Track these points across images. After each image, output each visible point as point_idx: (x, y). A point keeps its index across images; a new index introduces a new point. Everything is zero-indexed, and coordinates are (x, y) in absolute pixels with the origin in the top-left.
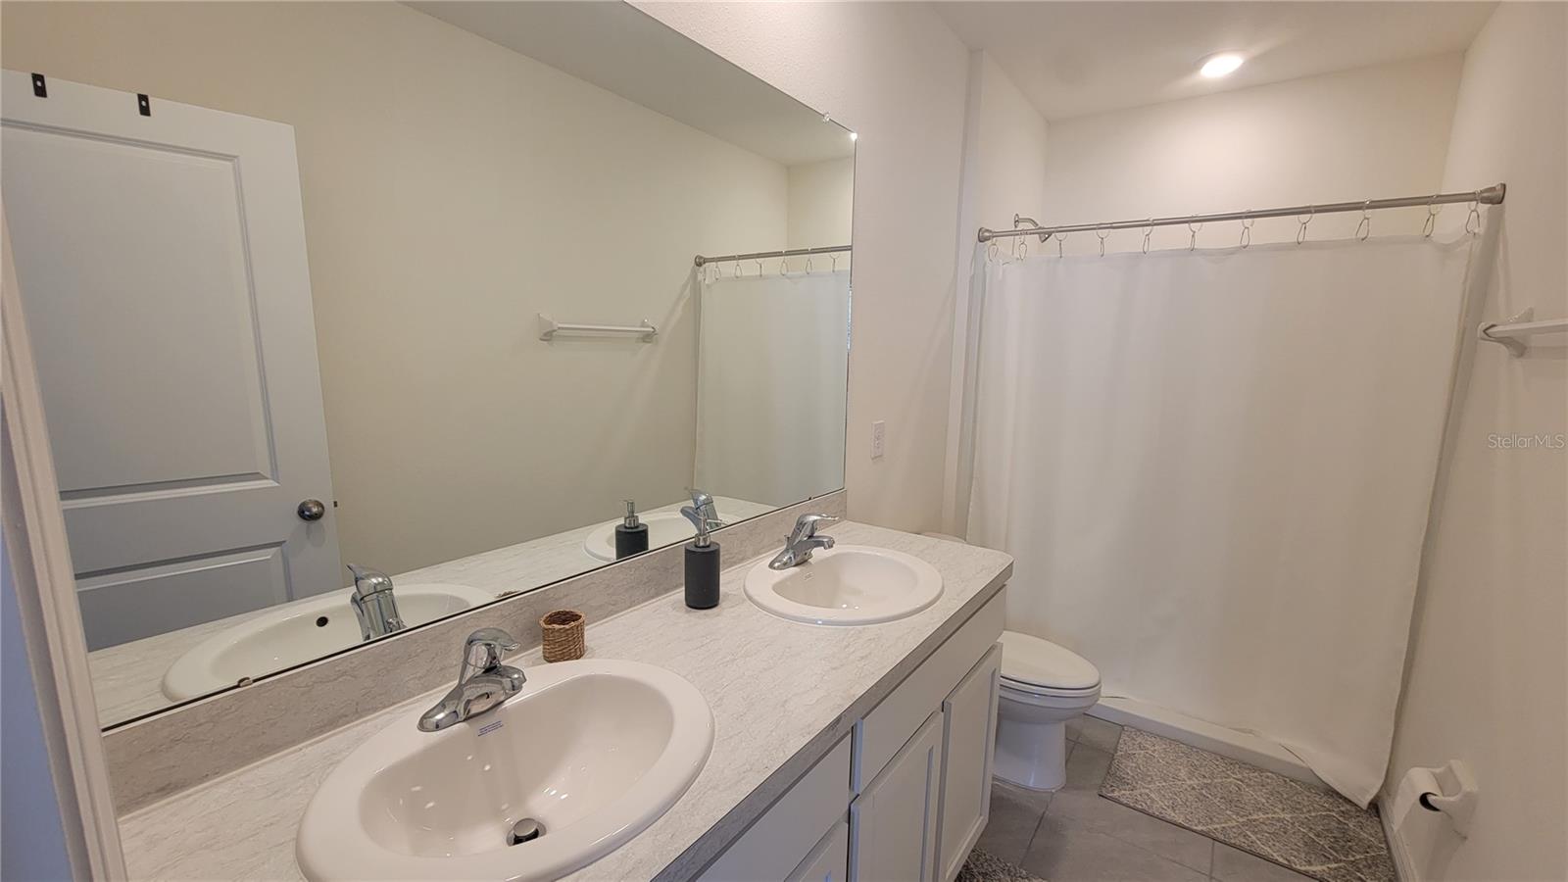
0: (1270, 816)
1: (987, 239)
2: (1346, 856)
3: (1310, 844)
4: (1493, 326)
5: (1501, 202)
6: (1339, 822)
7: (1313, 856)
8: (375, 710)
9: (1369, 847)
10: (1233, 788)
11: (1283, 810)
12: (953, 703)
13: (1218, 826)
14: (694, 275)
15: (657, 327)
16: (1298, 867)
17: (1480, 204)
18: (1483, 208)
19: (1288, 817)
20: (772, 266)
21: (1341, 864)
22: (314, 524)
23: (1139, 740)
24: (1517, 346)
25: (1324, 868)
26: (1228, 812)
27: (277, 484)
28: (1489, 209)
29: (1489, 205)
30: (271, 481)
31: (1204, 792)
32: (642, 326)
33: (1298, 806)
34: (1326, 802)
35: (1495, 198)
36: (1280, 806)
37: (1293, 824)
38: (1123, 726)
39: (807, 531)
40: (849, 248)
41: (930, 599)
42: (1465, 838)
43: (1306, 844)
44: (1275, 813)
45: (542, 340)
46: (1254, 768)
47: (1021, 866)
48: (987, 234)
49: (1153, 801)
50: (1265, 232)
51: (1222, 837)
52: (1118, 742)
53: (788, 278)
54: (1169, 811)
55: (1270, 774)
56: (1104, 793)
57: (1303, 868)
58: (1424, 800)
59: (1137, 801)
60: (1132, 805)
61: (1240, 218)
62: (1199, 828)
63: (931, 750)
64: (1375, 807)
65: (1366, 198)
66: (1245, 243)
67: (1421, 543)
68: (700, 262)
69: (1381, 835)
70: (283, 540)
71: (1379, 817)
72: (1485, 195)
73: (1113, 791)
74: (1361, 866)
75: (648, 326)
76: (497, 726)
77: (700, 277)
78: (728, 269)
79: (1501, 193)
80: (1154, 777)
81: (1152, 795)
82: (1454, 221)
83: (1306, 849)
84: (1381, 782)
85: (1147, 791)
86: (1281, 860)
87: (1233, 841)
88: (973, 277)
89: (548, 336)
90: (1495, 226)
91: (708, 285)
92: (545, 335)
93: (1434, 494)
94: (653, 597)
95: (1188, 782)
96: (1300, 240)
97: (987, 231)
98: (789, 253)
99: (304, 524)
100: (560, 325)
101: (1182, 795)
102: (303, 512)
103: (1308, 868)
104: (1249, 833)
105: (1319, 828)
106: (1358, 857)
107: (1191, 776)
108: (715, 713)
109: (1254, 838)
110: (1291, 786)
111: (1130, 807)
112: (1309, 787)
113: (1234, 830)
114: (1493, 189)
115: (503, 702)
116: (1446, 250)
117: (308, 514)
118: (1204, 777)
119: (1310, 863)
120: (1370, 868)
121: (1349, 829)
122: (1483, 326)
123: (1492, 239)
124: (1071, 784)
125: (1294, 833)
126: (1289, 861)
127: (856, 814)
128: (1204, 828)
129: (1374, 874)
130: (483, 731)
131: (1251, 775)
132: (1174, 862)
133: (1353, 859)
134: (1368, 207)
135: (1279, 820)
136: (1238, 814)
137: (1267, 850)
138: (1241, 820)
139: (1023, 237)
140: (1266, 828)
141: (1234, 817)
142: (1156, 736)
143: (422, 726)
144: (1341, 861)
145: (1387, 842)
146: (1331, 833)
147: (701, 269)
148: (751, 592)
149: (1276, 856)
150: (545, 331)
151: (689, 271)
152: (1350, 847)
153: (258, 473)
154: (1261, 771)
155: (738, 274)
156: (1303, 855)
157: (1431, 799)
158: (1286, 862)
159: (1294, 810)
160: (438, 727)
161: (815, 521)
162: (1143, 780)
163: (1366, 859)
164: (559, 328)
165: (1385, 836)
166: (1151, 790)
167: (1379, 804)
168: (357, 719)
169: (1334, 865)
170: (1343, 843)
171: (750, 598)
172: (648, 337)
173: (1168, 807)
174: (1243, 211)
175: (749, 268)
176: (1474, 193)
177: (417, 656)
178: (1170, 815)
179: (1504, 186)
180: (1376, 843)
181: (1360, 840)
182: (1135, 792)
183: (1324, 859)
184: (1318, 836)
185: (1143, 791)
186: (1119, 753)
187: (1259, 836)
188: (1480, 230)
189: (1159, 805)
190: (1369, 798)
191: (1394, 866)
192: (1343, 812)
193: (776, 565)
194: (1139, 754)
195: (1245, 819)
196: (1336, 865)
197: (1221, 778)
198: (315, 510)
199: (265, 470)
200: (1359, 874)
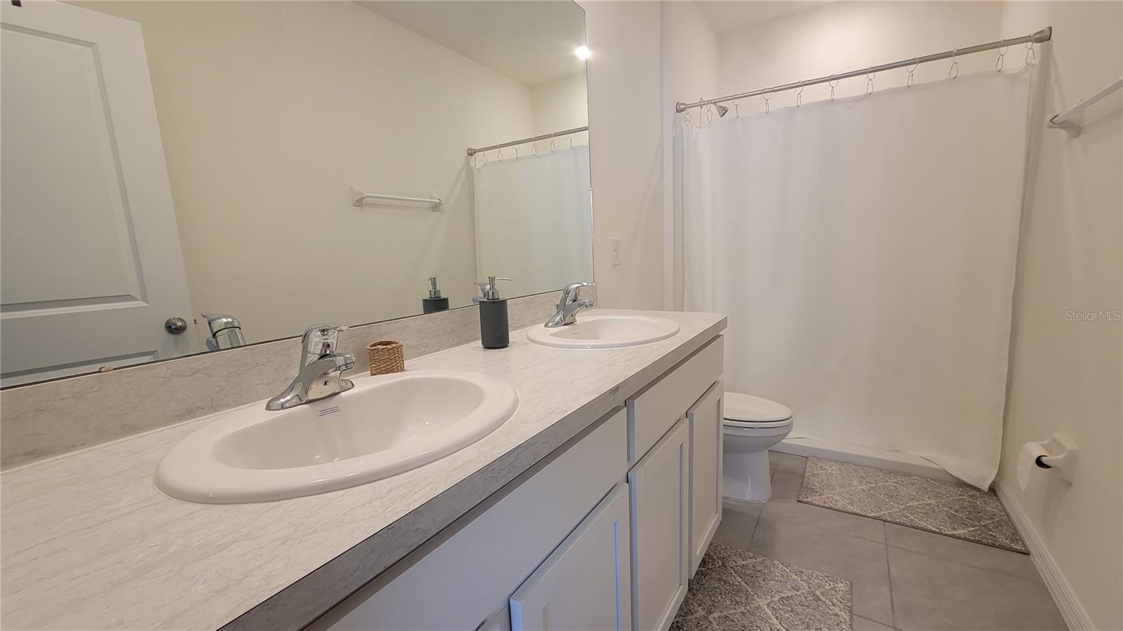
0: (921, 503)
1: (683, 110)
2: (979, 522)
3: (953, 518)
4: (1056, 117)
5: (1049, 39)
6: (970, 502)
7: (956, 525)
8: (229, 406)
9: (993, 515)
10: (891, 488)
11: (929, 498)
12: (695, 413)
13: (885, 512)
14: (468, 162)
15: (442, 199)
16: (947, 532)
17: (1034, 44)
18: (1037, 46)
19: (934, 502)
20: (524, 149)
21: (977, 528)
22: (180, 337)
23: (820, 465)
24: (1073, 127)
25: (966, 531)
26: (891, 503)
27: (147, 305)
28: (1041, 46)
29: (1040, 44)
30: (141, 302)
31: (872, 492)
32: (431, 198)
33: (939, 495)
34: (959, 491)
35: (1044, 37)
36: (927, 496)
37: (938, 506)
38: (806, 457)
39: (571, 296)
40: (586, 129)
41: (671, 332)
42: (1071, 484)
43: (949, 518)
44: (924, 500)
45: (355, 206)
46: (904, 475)
47: (748, 551)
48: (682, 106)
49: (837, 501)
50: (883, 81)
51: (889, 519)
52: (806, 467)
53: (538, 157)
54: (849, 506)
55: (916, 477)
56: (801, 499)
57: (950, 533)
58: (1039, 462)
59: (825, 502)
60: (822, 505)
61: (865, 73)
62: (873, 515)
63: (681, 446)
64: (993, 490)
65: (953, 48)
66: (870, 91)
67: (1012, 293)
68: (471, 153)
69: (1000, 507)
70: (155, 349)
71: (997, 496)
72: (1038, 36)
73: (807, 497)
74: (991, 527)
75: (435, 199)
76: (335, 410)
77: (472, 164)
78: (492, 156)
79: (1049, 33)
80: (835, 487)
81: (836, 498)
82: (1017, 58)
83: (950, 520)
84: (996, 471)
85: (832, 495)
86: (934, 529)
87: (898, 521)
88: (674, 139)
89: (360, 203)
90: (1047, 58)
91: (479, 169)
92: (357, 201)
93: (1018, 259)
94: (456, 345)
95: (860, 487)
96: (909, 84)
97: (682, 104)
98: (536, 139)
99: (172, 337)
100: (368, 194)
101: (857, 496)
102: (170, 327)
103: (954, 532)
104: (908, 515)
105: (957, 507)
106: (987, 522)
107: (861, 483)
108: (517, 390)
109: (912, 517)
110: (932, 483)
111: (822, 507)
112: (945, 483)
113: (898, 514)
114: (1043, 31)
115: (339, 393)
116: (1014, 78)
117: (174, 329)
118: (870, 483)
119: (954, 529)
120: (997, 528)
121: (978, 506)
122: (1050, 117)
123: (1046, 66)
124: (777, 495)
125: (940, 512)
126: (940, 529)
127: (633, 480)
128: (876, 515)
129: (1000, 531)
130: (323, 413)
131: (903, 478)
132: (858, 537)
133: (984, 524)
134: (957, 54)
135: (928, 504)
136: (898, 504)
137: (923, 524)
138: (901, 507)
139: (709, 105)
140: (919, 510)
141: (896, 505)
142: (831, 460)
143: (268, 408)
144: (976, 526)
145: (1005, 511)
146: (966, 509)
147: (473, 158)
148: (533, 337)
149: (930, 527)
150: (357, 198)
151: (464, 160)
152: (981, 516)
153: (130, 295)
154: (909, 475)
155: (500, 159)
156: (949, 525)
157: (1043, 459)
158: (938, 530)
159: (937, 497)
160: (283, 407)
161: (577, 288)
162: (828, 488)
163: (993, 523)
164: (368, 196)
165: (1003, 508)
166: (834, 494)
167: (995, 488)
168: (212, 413)
169: (972, 529)
170: (975, 515)
171: (533, 341)
172: (436, 207)
173: (848, 504)
174: (866, 68)
175: (508, 153)
176: (1030, 36)
177: (263, 365)
178: (850, 508)
179: (1050, 28)
180: (998, 512)
181: (986, 512)
182: (823, 496)
183: (963, 525)
184: (957, 511)
185: (828, 495)
186: (807, 474)
187: (916, 516)
188: (1036, 61)
189: (841, 503)
190: (989, 482)
191: (1013, 524)
192: (971, 496)
193: (550, 324)
194: (822, 473)
195: (904, 506)
196: (973, 529)
197: (883, 482)
198: (179, 324)
199: (135, 291)
200: (990, 533)
